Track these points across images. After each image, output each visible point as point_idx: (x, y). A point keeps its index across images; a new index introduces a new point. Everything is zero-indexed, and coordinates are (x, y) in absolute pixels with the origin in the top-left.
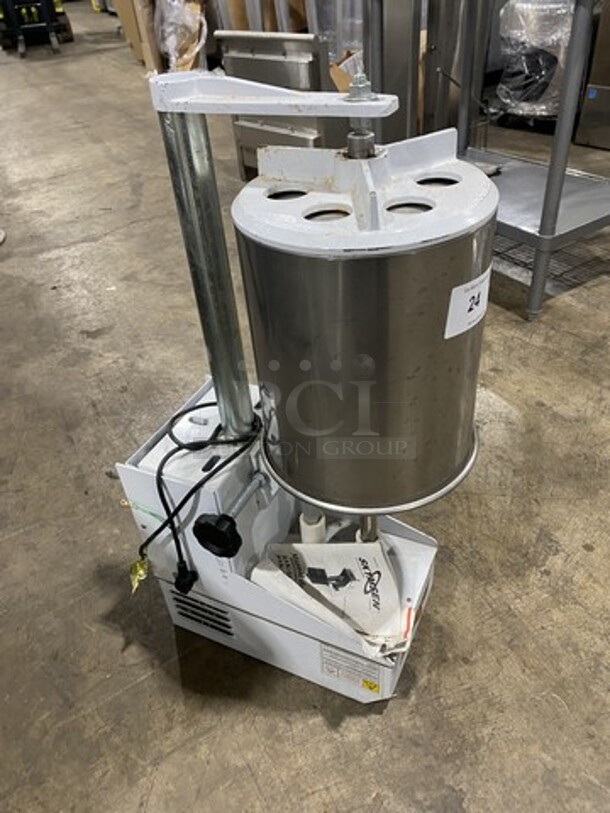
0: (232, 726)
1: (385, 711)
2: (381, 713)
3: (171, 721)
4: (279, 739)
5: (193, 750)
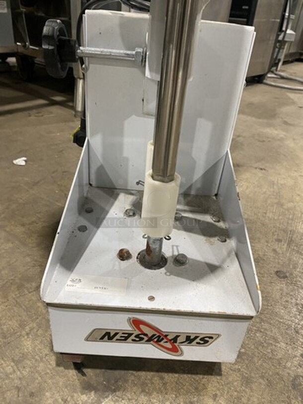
0: (29, 255)
1: (62, 368)
2: (58, 365)
3: (30, 224)
4: (20, 287)
5: (8, 241)
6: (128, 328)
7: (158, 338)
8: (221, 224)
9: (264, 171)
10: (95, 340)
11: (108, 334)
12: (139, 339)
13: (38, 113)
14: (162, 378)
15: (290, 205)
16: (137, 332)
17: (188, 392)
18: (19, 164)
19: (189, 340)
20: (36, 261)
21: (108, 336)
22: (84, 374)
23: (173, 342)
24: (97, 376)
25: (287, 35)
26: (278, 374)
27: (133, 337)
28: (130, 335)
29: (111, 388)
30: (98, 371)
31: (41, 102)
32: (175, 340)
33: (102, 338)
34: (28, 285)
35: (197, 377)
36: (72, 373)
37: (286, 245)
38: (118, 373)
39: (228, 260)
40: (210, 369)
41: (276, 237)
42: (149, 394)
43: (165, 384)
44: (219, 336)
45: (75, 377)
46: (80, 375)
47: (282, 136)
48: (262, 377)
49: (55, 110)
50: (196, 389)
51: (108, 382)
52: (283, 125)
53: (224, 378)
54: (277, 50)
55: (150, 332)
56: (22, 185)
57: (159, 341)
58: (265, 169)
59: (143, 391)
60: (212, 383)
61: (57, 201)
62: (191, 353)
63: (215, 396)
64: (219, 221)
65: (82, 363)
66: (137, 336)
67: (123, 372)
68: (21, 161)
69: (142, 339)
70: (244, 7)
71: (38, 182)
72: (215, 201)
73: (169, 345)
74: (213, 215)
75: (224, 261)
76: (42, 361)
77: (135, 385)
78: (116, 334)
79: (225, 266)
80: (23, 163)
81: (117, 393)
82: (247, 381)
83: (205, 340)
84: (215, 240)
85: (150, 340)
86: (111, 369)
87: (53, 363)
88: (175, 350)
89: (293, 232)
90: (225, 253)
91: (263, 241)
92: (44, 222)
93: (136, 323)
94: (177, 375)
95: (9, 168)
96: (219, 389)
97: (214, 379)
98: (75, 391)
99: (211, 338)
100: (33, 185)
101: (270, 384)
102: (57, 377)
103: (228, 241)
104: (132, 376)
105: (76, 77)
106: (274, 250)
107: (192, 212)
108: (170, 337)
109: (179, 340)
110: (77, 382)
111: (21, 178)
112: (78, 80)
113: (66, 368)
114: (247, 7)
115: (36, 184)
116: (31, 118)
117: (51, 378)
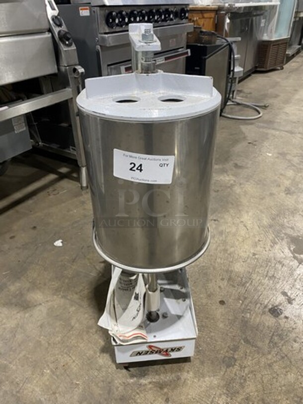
0: (86, 313)
1: (119, 370)
2: (117, 369)
3: (80, 292)
4: (88, 332)
5: (72, 305)
6: (147, 349)
7: (159, 351)
8: (184, 290)
9: (217, 222)
10: (134, 356)
11: (139, 353)
12: (152, 353)
13: (54, 191)
14: (164, 367)
15: (232, 249)
16: (151, 350)
17: (176, 371)
18: (58, 245)
19: (173, 350)
20: (91, 316)
21: (139, 354)
22: (129, 371)
23: (166, 352)
24: (135, 370)
25: (235, 74)
26: (216, 357)
27: (149, 352)
28: (148, 352)
29: (143, 375)
30: (135, 369)
31: (52, 177)
32: (167, 351)
33: (137, 355)
34: (91, 331)
35: (179, 364)
36: (124, 371)
37: (226, 281)
38: (144, 368)
39: (186, 311)
40: (186, 360)
41: (221, 277)
42: (159, 375)
43: (166, 370)
44: (184, 347)
45: (126, 373)
46: (128, 372)
47: (232, 182)
48: (209, 360)
49: (66, 184)
50: (180, 370)
51: (141, 372)
52: (234, 169)
53: (192, 363)
54: (229, 84)
55: (156, 350)
56: (66, 263)
57: (160, 352)
58: (217, 220)
59: (157, 374)
60: (187, 365)
61: (91, 272)
62: (174, 355)
63: (188, 371)
64: (182, 288)
65: (128, 366)
66: (151, 352)
67: (146, 367)
68: (58, 243)
69: (153, 353)
70: (196, 68)
71: (75, 259)
72: (180, 274)
73: (165, 353)
74: (179, 285)
75: (184, 312)
76: (109, 368)
77: (153, 372)
78: (142, 352)
79: (185, 315)
80: (61, 245)
81: (146, 377)
82: (202, 363)
83: (179, 349)
84: (180, 301)
85: (156, 352)
86: (141, 366)
87: (115, 368)
88: (167, 355)
89: (231, 272)
90: (185, 307)
91: (213, 281)
92: (87, 289)
93: (150, 347)
94: (170, 365)
95: (53, 250)
96: (189, 368)
97: (187, 364)
98: (127, 378)
99: (181, 348)
100: (73, 262)
101: (212, 363)
102: (118, 374)
103: (186, 300)
104: (150, 368)
105: (80, 166)
106: (220, 287)
107: (169, 284)
108: (165, 350)
109: (168, 351)
110: (127, 375)
111: (63, 257)
112: (82, 168)
113: (121, 369)
114: (198, 68)
115: (74, 260)
116: (51, 197)
117: (116, 374)
